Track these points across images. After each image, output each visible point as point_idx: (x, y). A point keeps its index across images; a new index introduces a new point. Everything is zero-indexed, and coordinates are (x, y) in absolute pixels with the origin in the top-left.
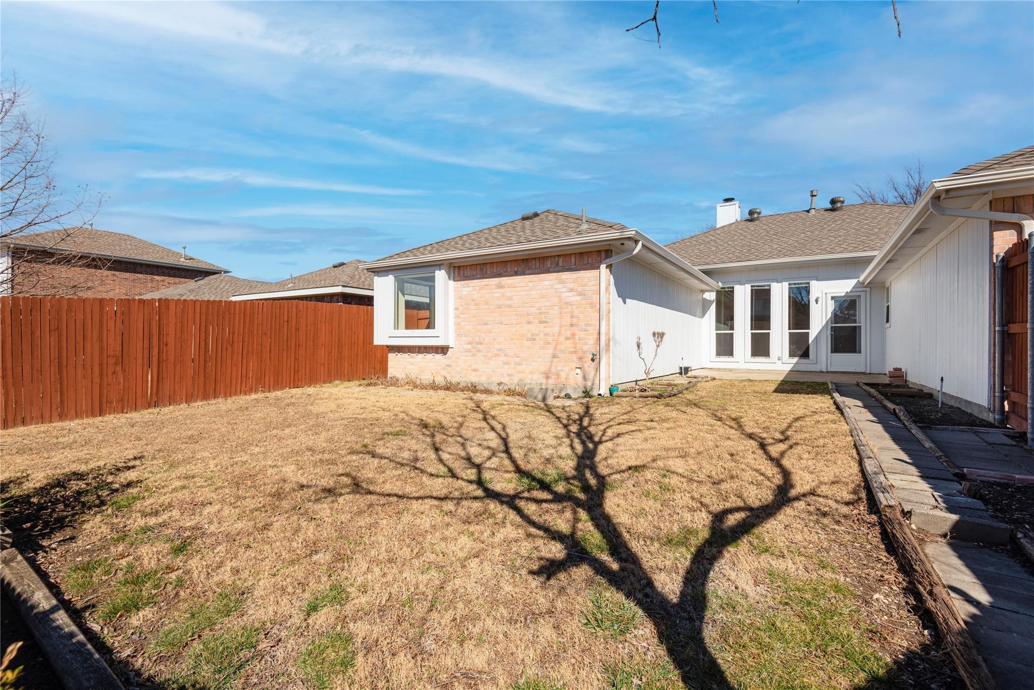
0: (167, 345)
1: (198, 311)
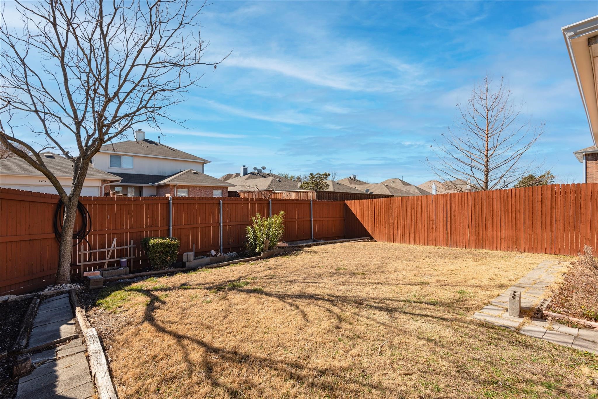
0: (455, 216)
1: (469, 198)
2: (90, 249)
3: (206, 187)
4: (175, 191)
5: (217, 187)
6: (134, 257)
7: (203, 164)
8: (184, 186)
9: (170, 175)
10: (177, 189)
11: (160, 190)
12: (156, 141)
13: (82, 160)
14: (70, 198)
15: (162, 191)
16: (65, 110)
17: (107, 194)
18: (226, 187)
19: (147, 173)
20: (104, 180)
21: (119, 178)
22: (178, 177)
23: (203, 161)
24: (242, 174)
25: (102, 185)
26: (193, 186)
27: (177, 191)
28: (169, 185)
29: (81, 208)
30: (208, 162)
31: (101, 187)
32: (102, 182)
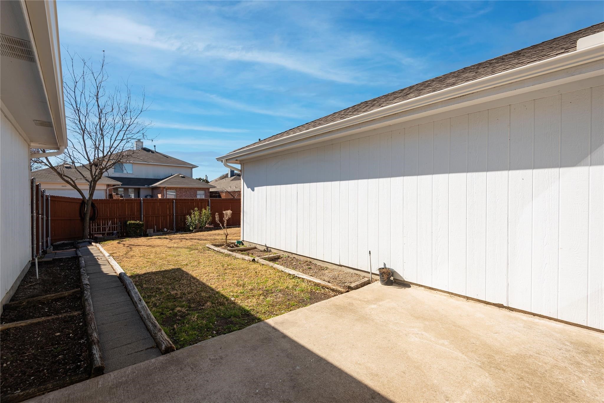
2: (98, 225)
3: (191, 188)
4: (165, 192)
5: (200, 188)
6: (121, 231)
7: (192, 168)
8: (172, 188)
9: (164, 178)
10: (166, 190)
11: (154, 191)
12: (152, 149)
13: (93, 182)
14: (88, 200)
15: (155, 191)
16: (84, 157)
17: (111, 196)
18: (207, 188)
19: (144, 177)
20: (109, 185)
21: (119, 183)
22: (167, 180)
23: (192, 166)
24: (229, 176)
25: (107, 188)
26: (180, 188)
27: (166, 192)
28: (160, 187)
29: (93, 205)
30: (195, 167)
31: (106, 190)
32: (107, 186)
